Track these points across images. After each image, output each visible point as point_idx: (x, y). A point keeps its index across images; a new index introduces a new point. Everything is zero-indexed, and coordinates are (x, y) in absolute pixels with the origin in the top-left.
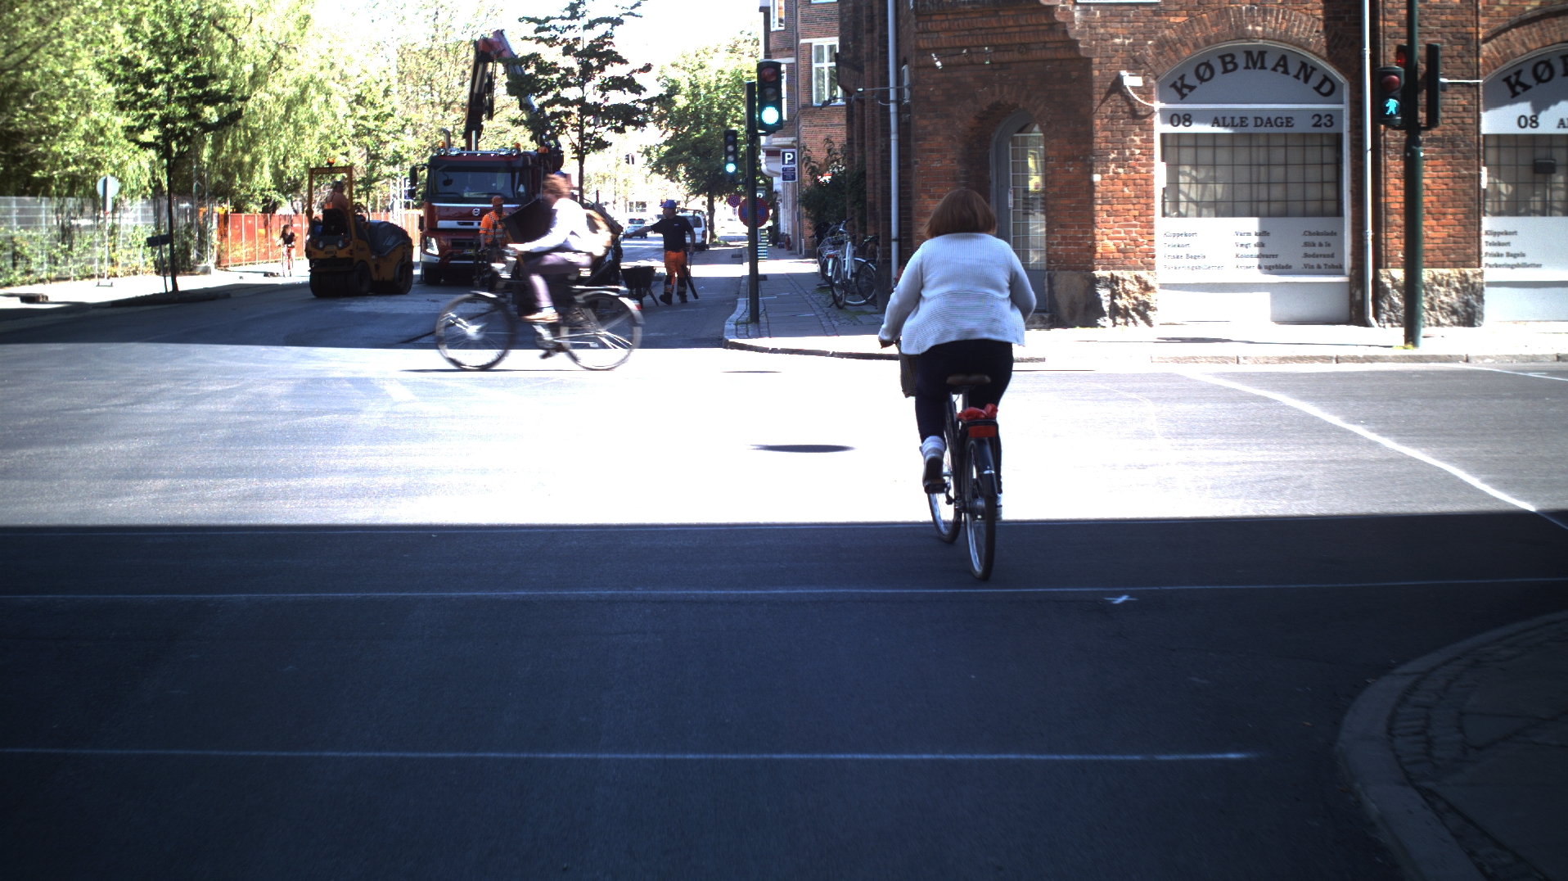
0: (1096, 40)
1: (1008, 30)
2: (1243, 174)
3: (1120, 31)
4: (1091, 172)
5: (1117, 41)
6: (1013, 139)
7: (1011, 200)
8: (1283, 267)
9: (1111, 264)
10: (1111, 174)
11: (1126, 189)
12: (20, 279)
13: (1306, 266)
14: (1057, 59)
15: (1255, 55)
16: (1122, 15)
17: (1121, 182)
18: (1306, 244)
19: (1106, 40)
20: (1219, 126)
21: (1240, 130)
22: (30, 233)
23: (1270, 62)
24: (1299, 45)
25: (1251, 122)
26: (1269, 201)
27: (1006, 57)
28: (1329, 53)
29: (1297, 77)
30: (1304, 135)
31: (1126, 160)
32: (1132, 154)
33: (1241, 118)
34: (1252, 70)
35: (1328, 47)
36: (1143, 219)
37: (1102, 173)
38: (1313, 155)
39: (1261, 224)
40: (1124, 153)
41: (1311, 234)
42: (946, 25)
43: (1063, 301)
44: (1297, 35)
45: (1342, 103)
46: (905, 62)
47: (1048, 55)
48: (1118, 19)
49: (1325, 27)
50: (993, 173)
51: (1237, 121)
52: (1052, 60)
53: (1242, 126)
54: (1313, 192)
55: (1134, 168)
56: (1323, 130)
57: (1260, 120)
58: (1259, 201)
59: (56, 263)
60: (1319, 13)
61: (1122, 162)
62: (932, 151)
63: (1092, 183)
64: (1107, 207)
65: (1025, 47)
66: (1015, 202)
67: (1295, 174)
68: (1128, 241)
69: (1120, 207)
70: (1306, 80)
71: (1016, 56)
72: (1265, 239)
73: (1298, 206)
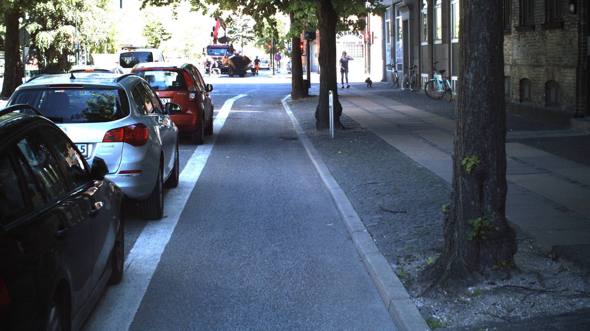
15: (349, 32)
23: (352, 34)
25: (349, 43)
38: (359, 48)
54: (359, 54)
56: (360, 44)
67: (356, 51)
70: (358, 36)
73: (357, 56)
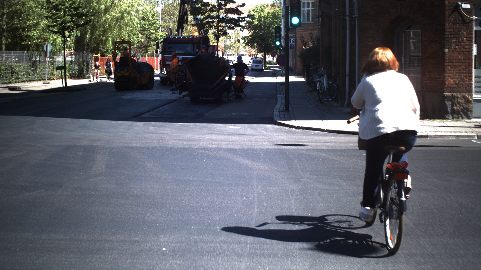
4: (444, 48)
6: (405, 32)
9: (452, 90)
10: (453, 49)
11: (459, 56)
12: (14, 81)
17: (457, 53)
22: (18, 64)
31: (459, 42)
32: (463, 40)
36: (467, 69)
37: (448, 48)
40: (459, 40)
55: (463, 46)
59: (30, 75)
61: (458, 43)
63: (444, 53)
64: (451, 64)
68: (460, 80)
69: (456, 64)
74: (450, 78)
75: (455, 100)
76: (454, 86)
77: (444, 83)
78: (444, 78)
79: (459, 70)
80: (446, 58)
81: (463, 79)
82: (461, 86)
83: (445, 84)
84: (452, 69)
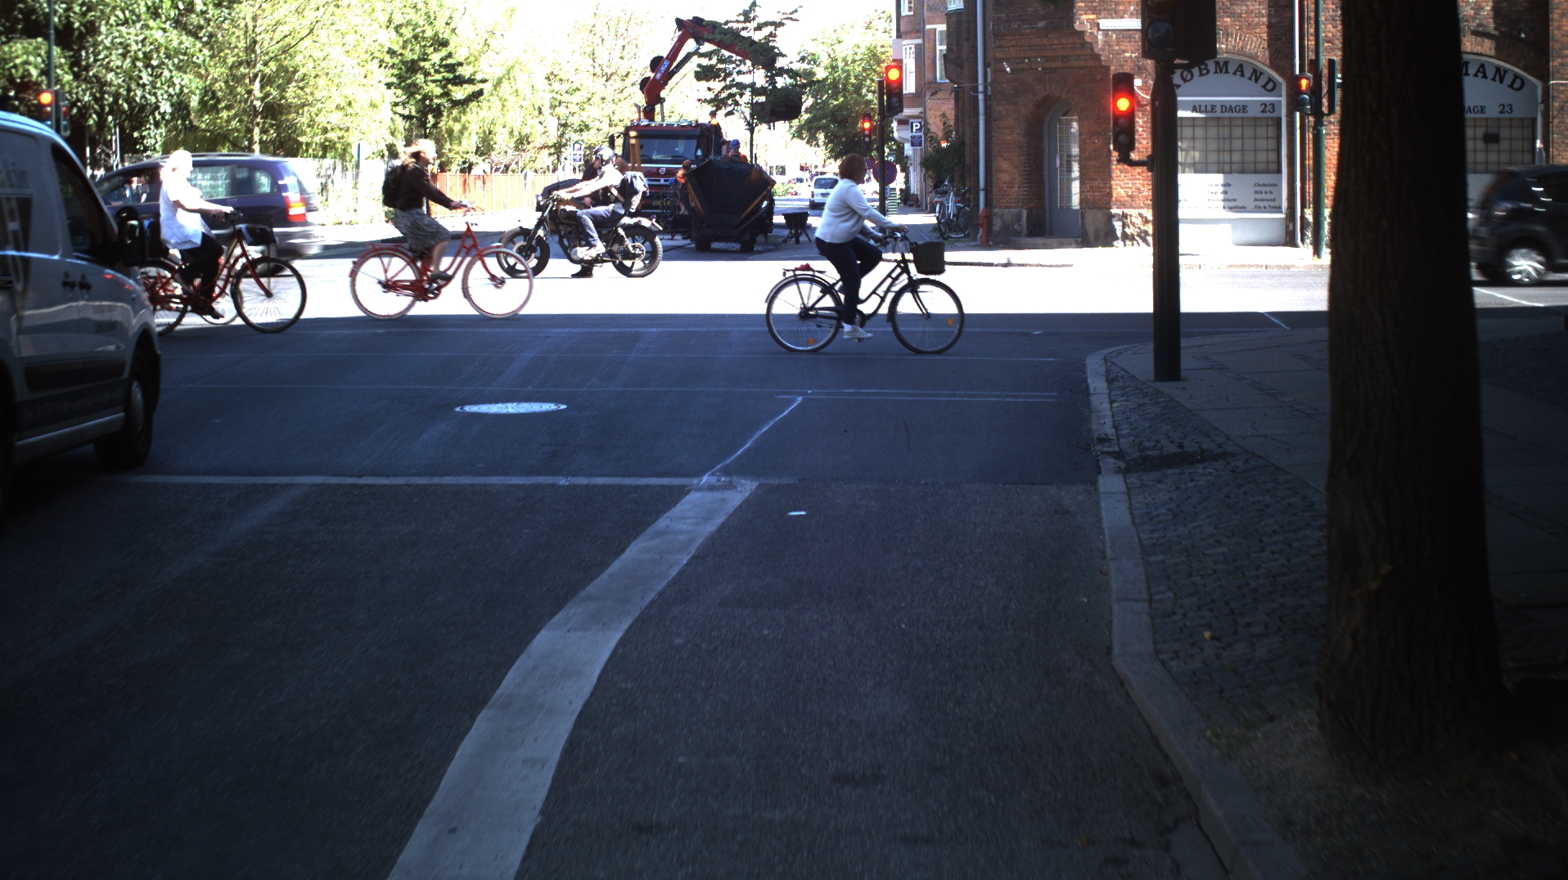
0: (1113, 54)
1: (1055, 47)
2: (1213, 145)
3: (1129, 48)
4: (1110, 143)
5: (1127, 55)
6: (1060, 121)
7: (1058, 162)
8: (1240, 208)
9: (1123, 205)
13: (1256, 207)
14: (1087, 67)
15: (1221, 64)
16: (1130, 37)
18: (1256, 192)
19: (1120, 54)
20: (1196, 112)
21: (1210, 115)
23: (1231, 69)
24: (1252, 58)
25: (1218, 109)
26: (1231, 163)
27: (1054, 65)
28: (1271, 62)
29: (1250, 79)
30: (1255, 119)
32: (1137, 131)
33: (1212, 106)
34: (1219, 75)
35: (1271, 59)
36: (1144, 175)
38: (1261, 132)
39: (1225, 178)
41: (1259, 185)
42: (1014, 43)
43: (1091, 230)
44: (1250, 50)
45: (1281, 96)
46: (989, 66)
47: (1082, 63)
48: (1128, 40)
49: (1269, 45)
50: (1046, 143)
51: (1209, 108)
52: (1084, 67)
53: (1212, 112)
54: (1262, 157)
56: (1268, 115)
57: (1226, 108)
58: (1224, 163)
60: (1265, 36)
62: (1005, 128)
63: (1110, 150)
64: (1120, 167)
65: (1066, 58)
66: (1061, 163)
67: (1249, 144)
68: (1134, 190)
70: (1256, 80)
71: (1059, 64)
72: (1227, 189)
73: (1252, 167)
74: (1119, 187)
75: (1127, 219)
76: (1126, 199)
77: (1110, 195)
78: (1111, 187)
79: (1132, 175)
80: (1112, 158)
81: (1139, 189)
82: (1137, 199)
83: (1112, 197)
84: (1123, 175)
